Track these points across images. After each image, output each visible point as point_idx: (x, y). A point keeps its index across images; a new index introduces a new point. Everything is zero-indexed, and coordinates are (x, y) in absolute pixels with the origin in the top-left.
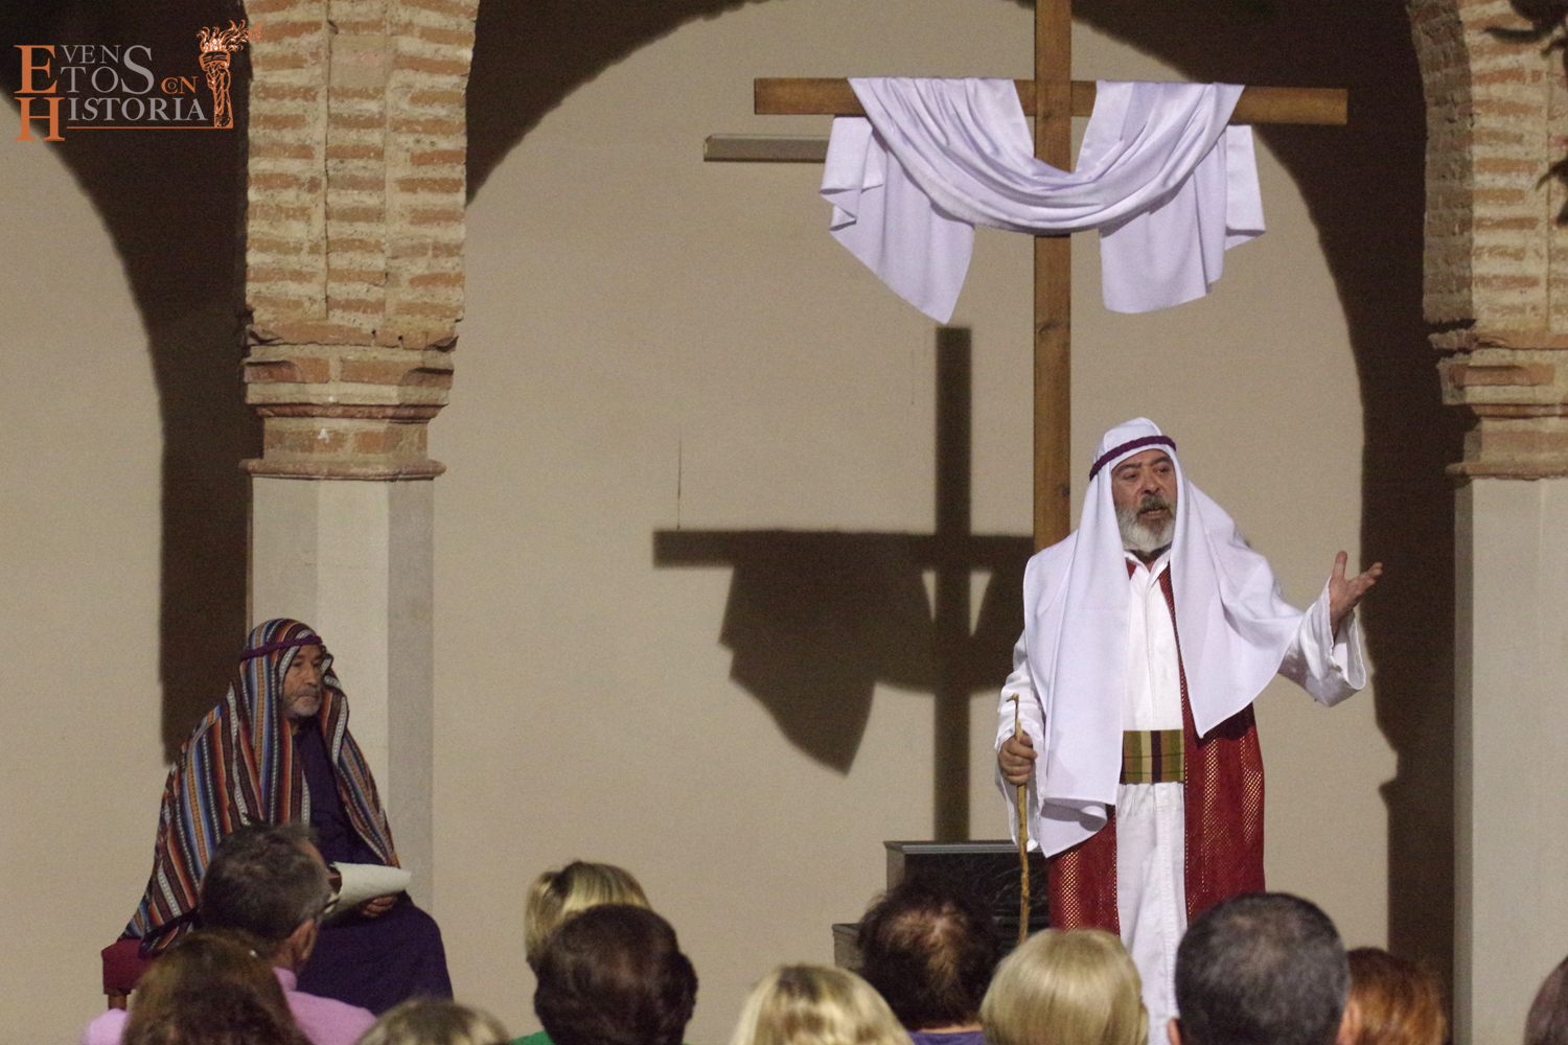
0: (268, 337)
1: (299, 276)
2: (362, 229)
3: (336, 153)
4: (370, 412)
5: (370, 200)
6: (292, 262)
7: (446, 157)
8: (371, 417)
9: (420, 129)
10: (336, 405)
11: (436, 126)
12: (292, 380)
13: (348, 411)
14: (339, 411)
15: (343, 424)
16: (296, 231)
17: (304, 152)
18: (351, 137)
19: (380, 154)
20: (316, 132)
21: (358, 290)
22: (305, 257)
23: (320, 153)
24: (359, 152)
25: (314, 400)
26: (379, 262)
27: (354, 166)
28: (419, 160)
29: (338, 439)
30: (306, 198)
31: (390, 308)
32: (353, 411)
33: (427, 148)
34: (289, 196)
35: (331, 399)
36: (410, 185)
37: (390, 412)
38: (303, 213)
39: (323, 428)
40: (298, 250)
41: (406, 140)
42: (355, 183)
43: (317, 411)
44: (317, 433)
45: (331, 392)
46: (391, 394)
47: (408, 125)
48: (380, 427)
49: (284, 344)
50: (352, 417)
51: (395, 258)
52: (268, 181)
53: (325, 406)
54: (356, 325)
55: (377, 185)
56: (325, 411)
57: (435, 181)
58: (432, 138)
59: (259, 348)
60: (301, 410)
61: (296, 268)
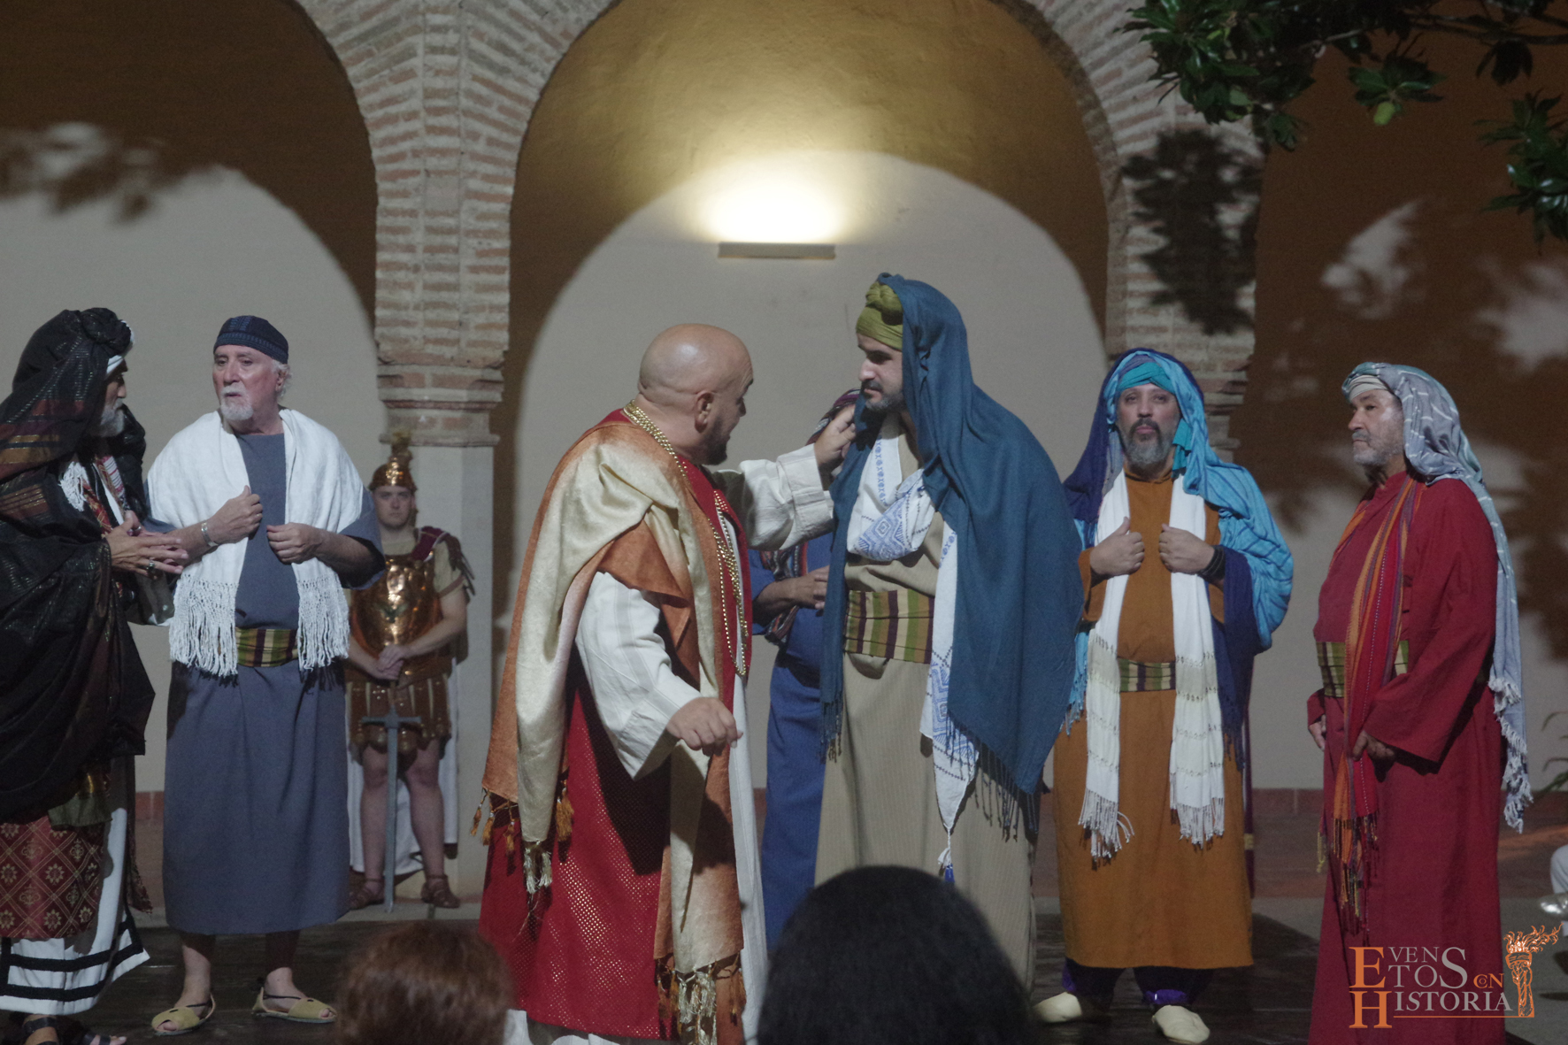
0: (387, 360)
1: (407, 324)
2: (445, 296)
3: (430, 250)
4: (450, 406)
5: (449, 278)
6: (403, 315)
7: (498, 252)
8: (451, 408)
9: (481, 235)
10: (430, 401)
11: (491, 234)
12: (402, 386)
13: (437, 405)
14: (432, 405)
15: (435, 413)
16: (406, 296)
17: (410, 249)
18: (438, 240)
19: (456, 250)
20: (418, 238)
21: (443, 332)
22: (411, 312)
23: (420, 249)
24: (443, 249)
25: (416, 398)
26: (455, 316)
27: (441, 258)
28: (481, 254)
29: (432, 421)
30: (412, 276)
31: (463, 344)
32: (439, 405)
33: (485, 246)
34: (401, 276)
35: (426, 398)
36: (474, 269)
37: (463, 406)
38: (409, 286)
39: (423, 415)
40: (406, 308)
41: (473, 242)
42: (440, 268)
43: (419, 405)
44: (419, 418)
45: (426, 394)
46: (463, 395)
47: (473, 233)
48: (458, 415)
49: (397, 364)
50: (439, 408)
51: (466, 313)
52: (389, 266)
53: (423, 402)
54: (441, 353)
55: (455, 269)
56: (423, 405)
57: (490, 267)
58: (489, 241)
59: (384, 367)
60: (408, 404)
61: (406, 318)
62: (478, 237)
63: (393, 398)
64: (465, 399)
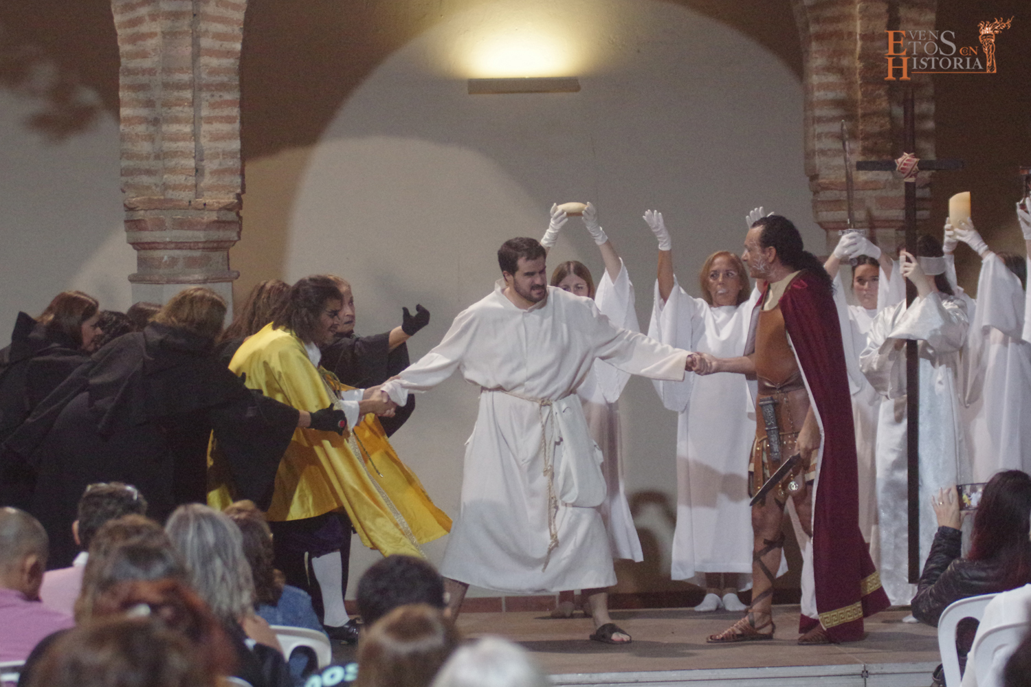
0: (133, 206)
1: (149, 172)
2: (181, 145)
3: (167, 104)
4: (190, 246)
5: (186, 129)
6: (145, 164)
7: (229, 104)
8: (190, 249)
9: (213, 88)
10: (171, 242)
11: (222, 87)
12: (145, 229)
13: (179, 246)
14: (173, 246)
15: (177, 253)
16: (147, 147)
17: (150, 104)
18: (174, 95)
19: (191, 104)
20: (156, 93)
21: (181, 179)
22: (152, 162)
23: (158, 104)
24: (179, 103)
25: (158, 241)
26: (192, 163)
27: (176, 111)
28: (214, 106)
29: (174, 261)
30: (152, 129)
31: (199, 189)
33: (217, 99)
34: (142, 129)
35: (168, 240)
36: (208, 120)
37: (201, 245)
38: (150, 138)
39: (165, 255)
40: (147, 158)
41: (205, 95)
42: (177, 120)
43: (162, 246)
44: (163, 258)
45: (168, 236)
46: (200, 235)
47: (208, 87)
48: (197, 254)
49: (141, 210)
50: (180, 249)
51: (202, 160)
52: (130, 121)
53: (165, 243)
54: (180, 198)
55: (190, 120)
56: (165, 246)
57: (222, 117)
58: (222, 94)
59: (130, 213)
60: (151, 246)
61: (148, 167)
62: (212, 90)
63: (139, 241)
64: (203, 240)
